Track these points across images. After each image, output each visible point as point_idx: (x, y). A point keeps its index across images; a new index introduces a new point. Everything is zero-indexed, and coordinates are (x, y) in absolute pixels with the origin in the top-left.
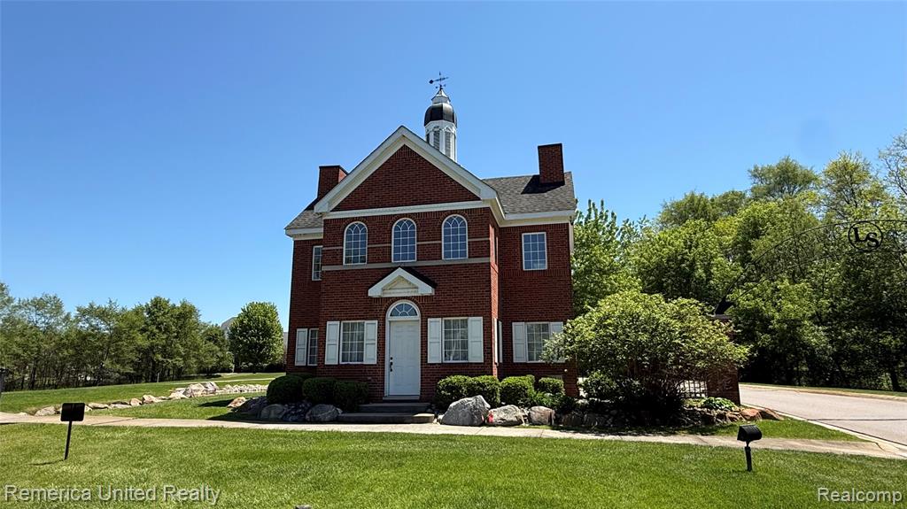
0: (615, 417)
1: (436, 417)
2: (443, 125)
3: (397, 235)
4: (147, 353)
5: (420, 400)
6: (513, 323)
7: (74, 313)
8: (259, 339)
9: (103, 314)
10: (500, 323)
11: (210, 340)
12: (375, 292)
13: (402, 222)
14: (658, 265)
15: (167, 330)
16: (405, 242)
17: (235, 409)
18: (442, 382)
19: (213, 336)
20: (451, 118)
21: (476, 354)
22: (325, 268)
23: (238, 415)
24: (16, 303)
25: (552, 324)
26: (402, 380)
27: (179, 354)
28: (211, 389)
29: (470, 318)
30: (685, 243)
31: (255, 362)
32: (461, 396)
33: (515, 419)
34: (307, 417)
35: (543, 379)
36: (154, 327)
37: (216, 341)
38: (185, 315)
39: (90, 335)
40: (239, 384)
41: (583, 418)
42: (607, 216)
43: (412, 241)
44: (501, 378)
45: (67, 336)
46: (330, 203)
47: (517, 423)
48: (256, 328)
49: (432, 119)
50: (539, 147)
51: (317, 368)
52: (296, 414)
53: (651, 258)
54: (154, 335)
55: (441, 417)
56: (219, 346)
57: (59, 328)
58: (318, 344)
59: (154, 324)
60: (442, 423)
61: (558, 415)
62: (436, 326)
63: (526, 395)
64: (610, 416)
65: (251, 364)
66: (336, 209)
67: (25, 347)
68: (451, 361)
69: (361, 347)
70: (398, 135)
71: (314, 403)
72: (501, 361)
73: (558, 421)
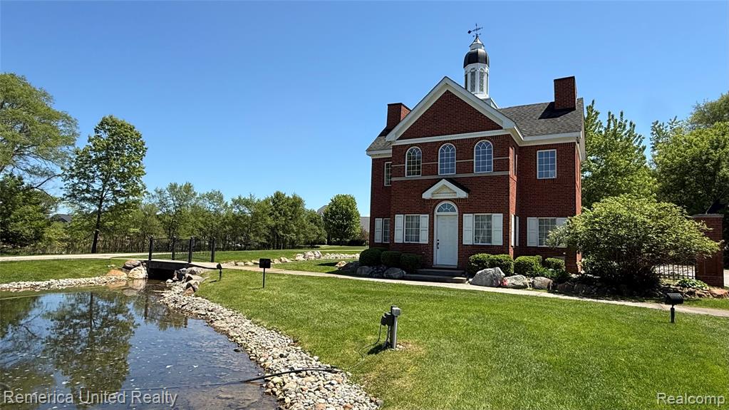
0: (599, 287)
1: (468, 280)
2: (478, 66)
3: (442, 155)
4: (273, 230)
5: (457, 269)
6: (528, 218)
7: (230, 203)
8: (343, 222)
9: (247, 203)
10: (517, 218)
11: (312, 221)
12: (426, 195)
13: (445, 146)
14: (681, 165)
15: (285, 215)
16: (447, 160)
17: (340, 268)
18: (472, 257)
19: (313, 219)
20: (485, 60)
21: (497, 239)
22: (393, 179)
23: (343, 271)
24: (198, 196)
25: (558, 219)
26: (446, 255)
27: (293, 231)
28: (317, 255)
29: (494, 214)
30: (712, 143)
31: (341, 238)
32: (486, 267)
33: (522, 284)
34: (385, 275)
35: (549, 259)
36: (277, 212)
37: (315, 223)
38: (296, 203)
39: (240, 217)
40: (335, 253)
41: (573, 287)
42: (625, 126)
43: (453, 160)
44: (515, 257)
45: (227, 217)
46: (396, 134)
47: (524, 287)
48: (342, 213)
49: (469, 63)
50: (555, 81)
51: (389, 245)
52: (378, 273)
53: (674, 158)
54: (277, 218)
55: (471, 280)
56: (319, 226)
57: (222, 212)
58: (390, 230)
59: (277, 210)
60: (471, 283)
61: (555, 284)
62: (469, 219)
63: (532, 269)
64: (595, 286)
65: (338, 239)
66: (400, 138)
67: (205, 224)
68: (480, 244)
69: (418, 232)
70: (443, 83)
71: (388, 268)
72: (517, 245)
73: (554, 287)
